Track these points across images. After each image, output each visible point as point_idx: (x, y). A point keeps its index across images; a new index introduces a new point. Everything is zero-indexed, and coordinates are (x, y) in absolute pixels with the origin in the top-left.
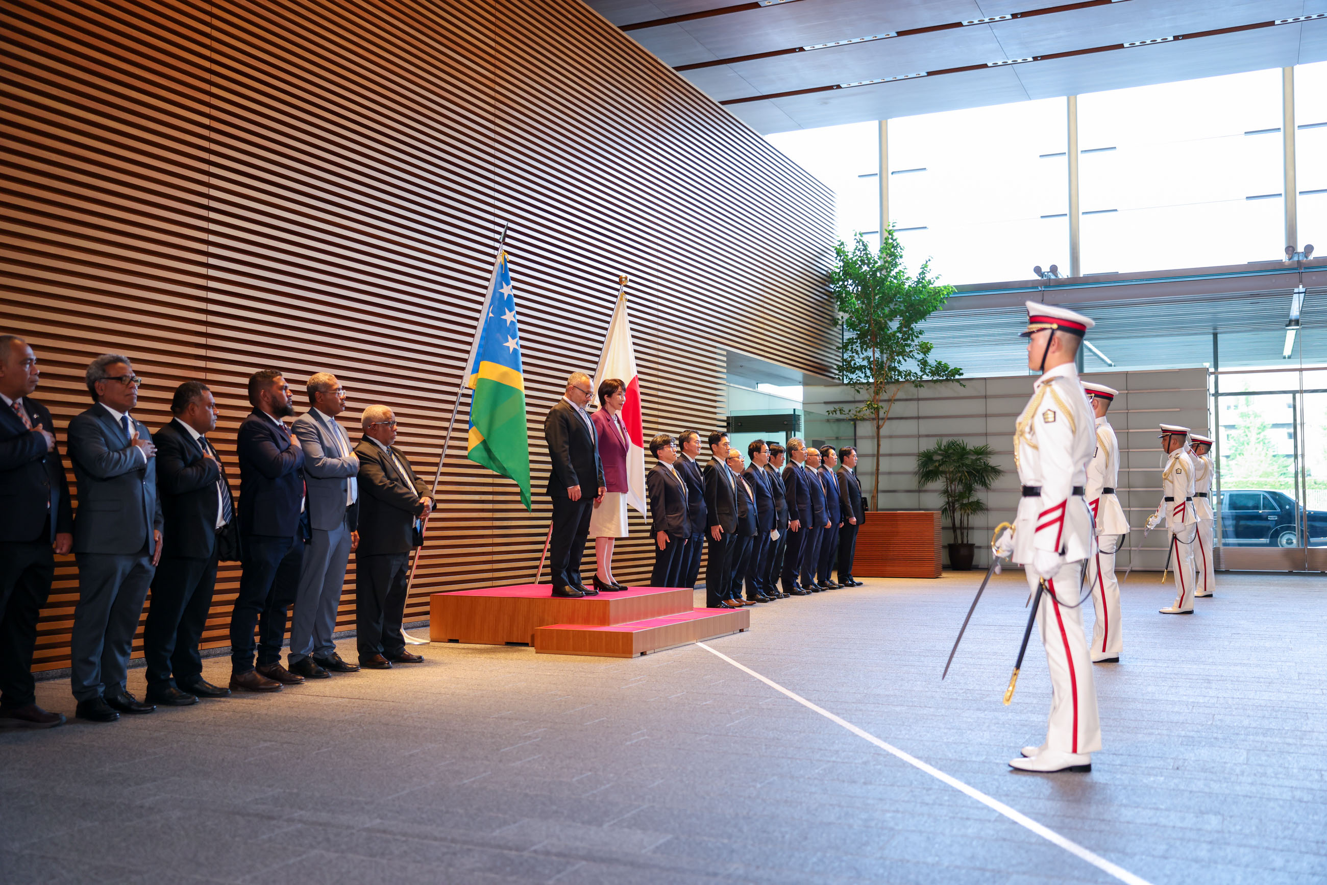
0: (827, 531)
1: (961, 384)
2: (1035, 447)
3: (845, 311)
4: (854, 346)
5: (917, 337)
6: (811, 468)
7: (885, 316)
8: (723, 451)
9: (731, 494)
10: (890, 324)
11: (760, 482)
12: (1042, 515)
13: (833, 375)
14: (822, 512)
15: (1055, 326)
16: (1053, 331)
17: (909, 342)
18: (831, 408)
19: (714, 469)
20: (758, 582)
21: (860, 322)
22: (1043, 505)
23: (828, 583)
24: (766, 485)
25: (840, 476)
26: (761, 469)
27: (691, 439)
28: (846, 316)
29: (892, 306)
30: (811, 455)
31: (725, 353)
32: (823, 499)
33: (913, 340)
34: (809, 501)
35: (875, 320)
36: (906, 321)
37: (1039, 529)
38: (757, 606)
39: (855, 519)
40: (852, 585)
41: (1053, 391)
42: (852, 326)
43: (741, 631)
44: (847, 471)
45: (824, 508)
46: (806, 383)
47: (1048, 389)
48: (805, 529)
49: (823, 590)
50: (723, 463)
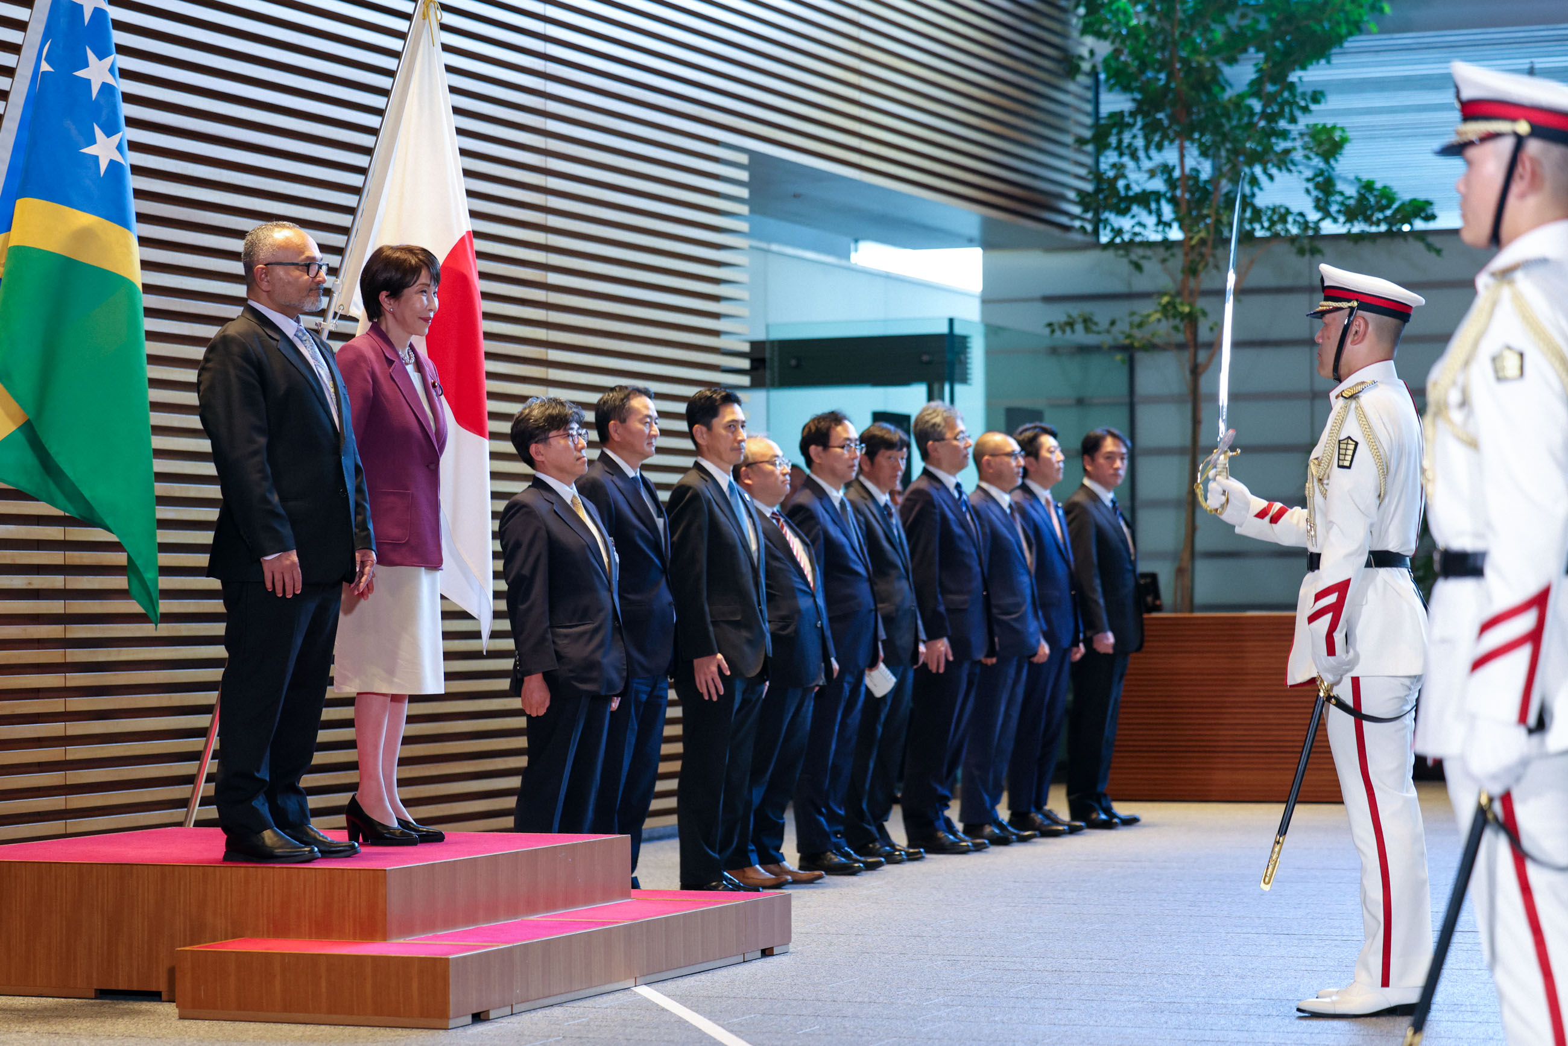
0: (1036, 670)
1: (1430, 247)
2: (1473, 444)
3: (1100, 35)
4: (1127, 138)
5: (1306, 110)
6: (994, 491)
7: (1214, 50)
8: (724, 446)
9: (746, 570)
10: (1227, 71)
11: (834, 532)
12: (1487, 626)
13: (1064, 220)
14: (1021, 619)
15: (1523, 127)
16: (1520, 141)
17: (1283, 124)
18: (1058, 314)
19: (697, 496)
20: (832, 817)
21: (1143, 66)
22: (1490, 599)
23: (1038, 818)
24: (850, 539)
25: (1072, 512)
26: (837, 495)
27: (632, 411)
28: (1104, 48)
29: (1233, 20)
30: (997, 453)
31: (744, 159)
32: (1025, 580)
33: (1293, 120)
34: (977, 583)
35: (1185, 62)
36: (1275, 65)
37: (1479, 664)
38: (827, 886)
39: (1110, 638)
40: (1108, 825)
41: (1517, 298)
42: (1121, 79)
43: (766, 953)
44: (1094, 497)
45: (1027, 607)
46: (989, 242)
47: (1506, 292)
48: (966, 666)
49: (1023, 840)
50: (724, 479)
